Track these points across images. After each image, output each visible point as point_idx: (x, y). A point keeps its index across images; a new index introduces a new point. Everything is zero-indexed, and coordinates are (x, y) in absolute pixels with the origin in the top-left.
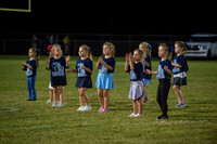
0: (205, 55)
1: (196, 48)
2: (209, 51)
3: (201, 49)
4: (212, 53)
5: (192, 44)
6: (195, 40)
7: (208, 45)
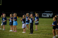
0: (48, 17)
1: (46, 15)
2: (49, 16)
3: (47, 15)
4: (50, 16)
5: (45, 14)
6: (46, 13)
7: (49, 14)
